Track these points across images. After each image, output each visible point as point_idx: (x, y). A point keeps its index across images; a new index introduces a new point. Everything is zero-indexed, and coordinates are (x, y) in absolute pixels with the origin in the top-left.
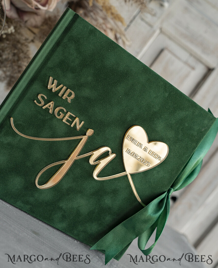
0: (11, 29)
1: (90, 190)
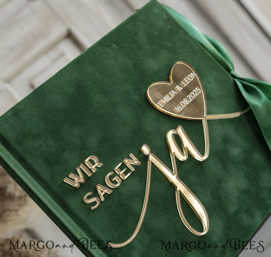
1: (218, 169)
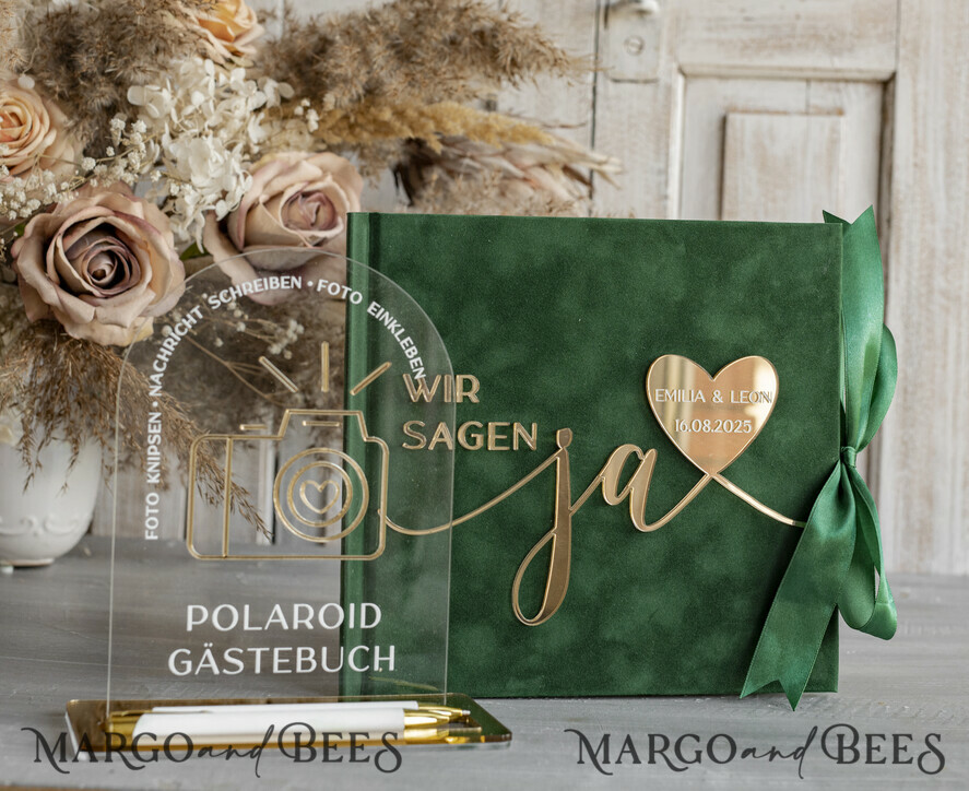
0: (294, 329)
1: (652, 562)
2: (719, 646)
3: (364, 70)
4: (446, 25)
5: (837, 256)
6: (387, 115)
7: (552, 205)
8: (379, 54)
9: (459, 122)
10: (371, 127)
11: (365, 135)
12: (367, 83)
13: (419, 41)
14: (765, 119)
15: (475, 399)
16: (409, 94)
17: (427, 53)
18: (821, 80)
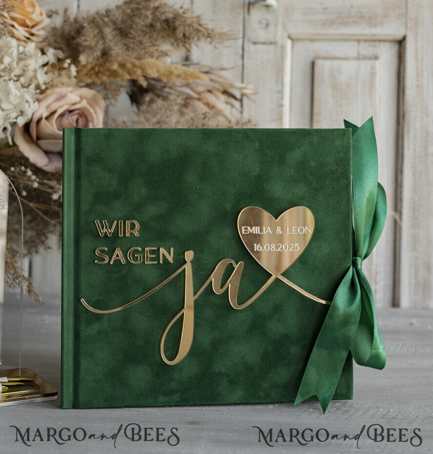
2: (283, 374)
3: (100, 43)
4: (147, 17)
5: (349, 147)
6: (115, 67)
7: (206, 115)
8: (109, 33)
9: (155, 70)
10: (107, 73)
11: (105, 78)
12: (103, 49)
13: (132, 25)
14: (336, 63)
15: (136, 234)
16: (126, 55)
17: (136, 32)
18: (365, 41)
